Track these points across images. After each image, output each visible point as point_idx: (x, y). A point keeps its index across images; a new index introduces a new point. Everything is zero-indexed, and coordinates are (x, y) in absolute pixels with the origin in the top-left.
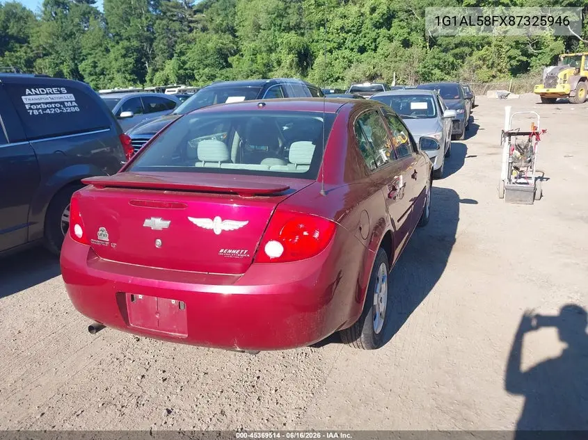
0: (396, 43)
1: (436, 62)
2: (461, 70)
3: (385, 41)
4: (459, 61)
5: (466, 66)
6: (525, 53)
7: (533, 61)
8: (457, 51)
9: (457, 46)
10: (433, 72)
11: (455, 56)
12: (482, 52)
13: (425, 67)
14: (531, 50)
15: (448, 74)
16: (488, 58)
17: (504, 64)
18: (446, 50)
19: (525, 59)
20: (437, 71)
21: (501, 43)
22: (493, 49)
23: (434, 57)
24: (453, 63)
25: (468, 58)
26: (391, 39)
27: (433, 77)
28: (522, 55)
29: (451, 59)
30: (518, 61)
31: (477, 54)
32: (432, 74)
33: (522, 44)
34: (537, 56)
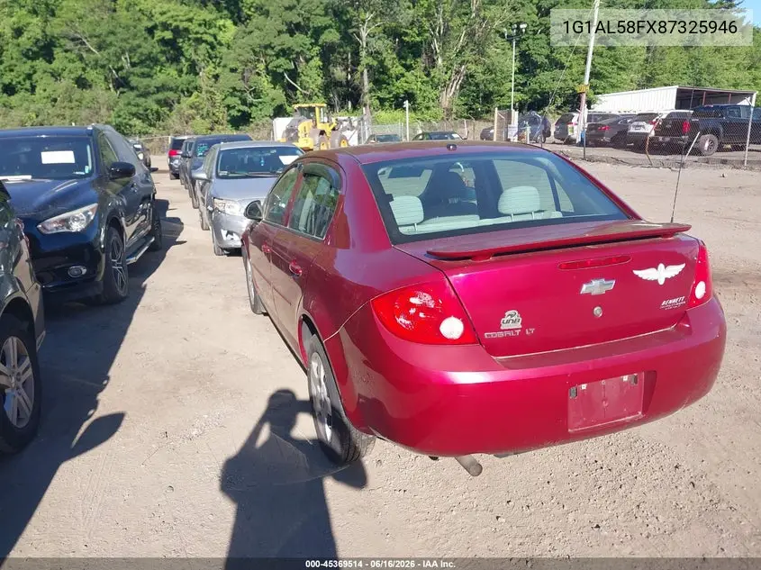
0: (67, 82)
1: (134, 110)
2: (169, 122)
3: (48, 79)
4: (166, 109)
5: (174, 116)
6: (244, 102)
7: (254, 112)
8: (160, 96)
9: (158, 90)
10: (130, 122)
11: (158, 102)
12: (193, 98)
13: (119, 116)
14: (250, 99)
15: (154, 126)
16: (201, 106)
17: (222, 115)
18: (145, 95)
19: (245, 108)
20: (135, 121)
21: (212, 89)
22: (204, 95)
23: (129, 104)
24: (157, 112)
25: (176, 106)
26: (56, 76)
27: (133, 129)
28: (242, 104)
29: (155, 107)
30: (239, 111)
31: (186, 101)
32: (131, 126)
33: (239, 91)
34: (256, 106)
